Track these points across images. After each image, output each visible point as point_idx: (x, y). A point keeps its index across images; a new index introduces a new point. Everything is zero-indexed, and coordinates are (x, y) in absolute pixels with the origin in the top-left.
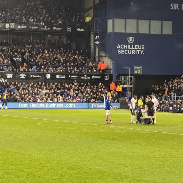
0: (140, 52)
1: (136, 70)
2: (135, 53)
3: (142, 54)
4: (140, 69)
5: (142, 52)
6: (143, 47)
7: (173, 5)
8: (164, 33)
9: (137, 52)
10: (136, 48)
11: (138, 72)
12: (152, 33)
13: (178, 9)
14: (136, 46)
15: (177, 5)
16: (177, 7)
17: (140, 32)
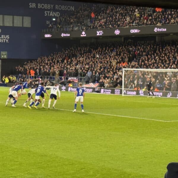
0: (6, 41)
1: (3, 55)
2: (2, 41)
3: (7, 42)
4: (6, 54)
5: (7, 41)
6: (8, 37)
7: (31, 5)
8: (25, 26)
9: (3, 41)
10: (2, 38)
11: (4, 56)
12: (15, 25)
13: (35, 7)
14: (2, 36)
15: (34, 5)
16: (35, 6)
17: (5, 25)
